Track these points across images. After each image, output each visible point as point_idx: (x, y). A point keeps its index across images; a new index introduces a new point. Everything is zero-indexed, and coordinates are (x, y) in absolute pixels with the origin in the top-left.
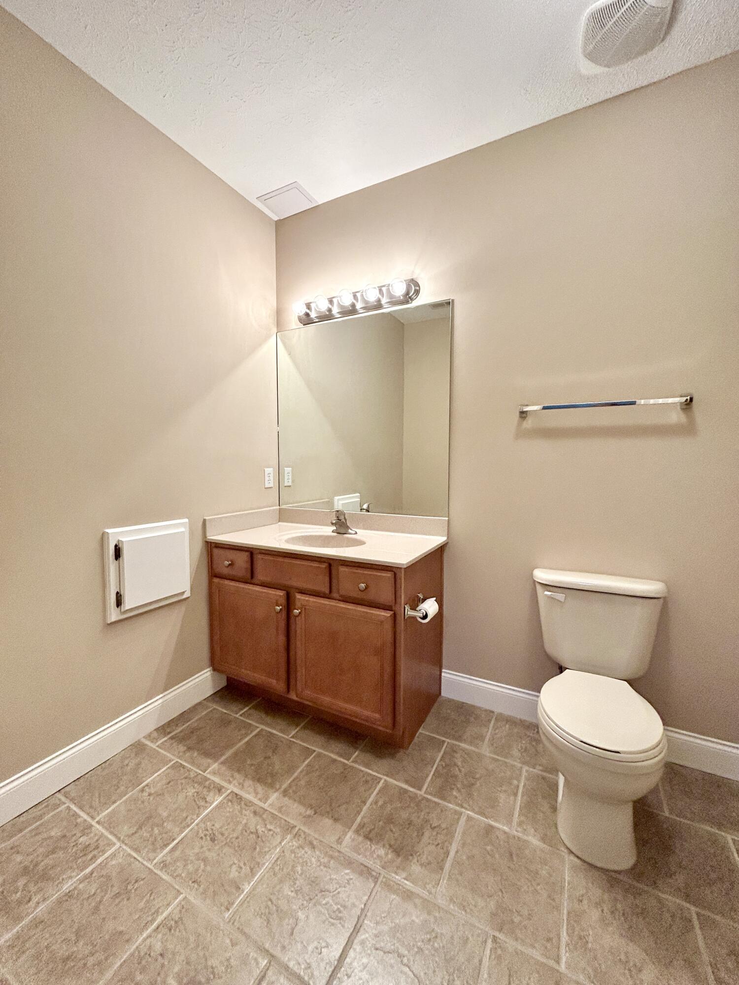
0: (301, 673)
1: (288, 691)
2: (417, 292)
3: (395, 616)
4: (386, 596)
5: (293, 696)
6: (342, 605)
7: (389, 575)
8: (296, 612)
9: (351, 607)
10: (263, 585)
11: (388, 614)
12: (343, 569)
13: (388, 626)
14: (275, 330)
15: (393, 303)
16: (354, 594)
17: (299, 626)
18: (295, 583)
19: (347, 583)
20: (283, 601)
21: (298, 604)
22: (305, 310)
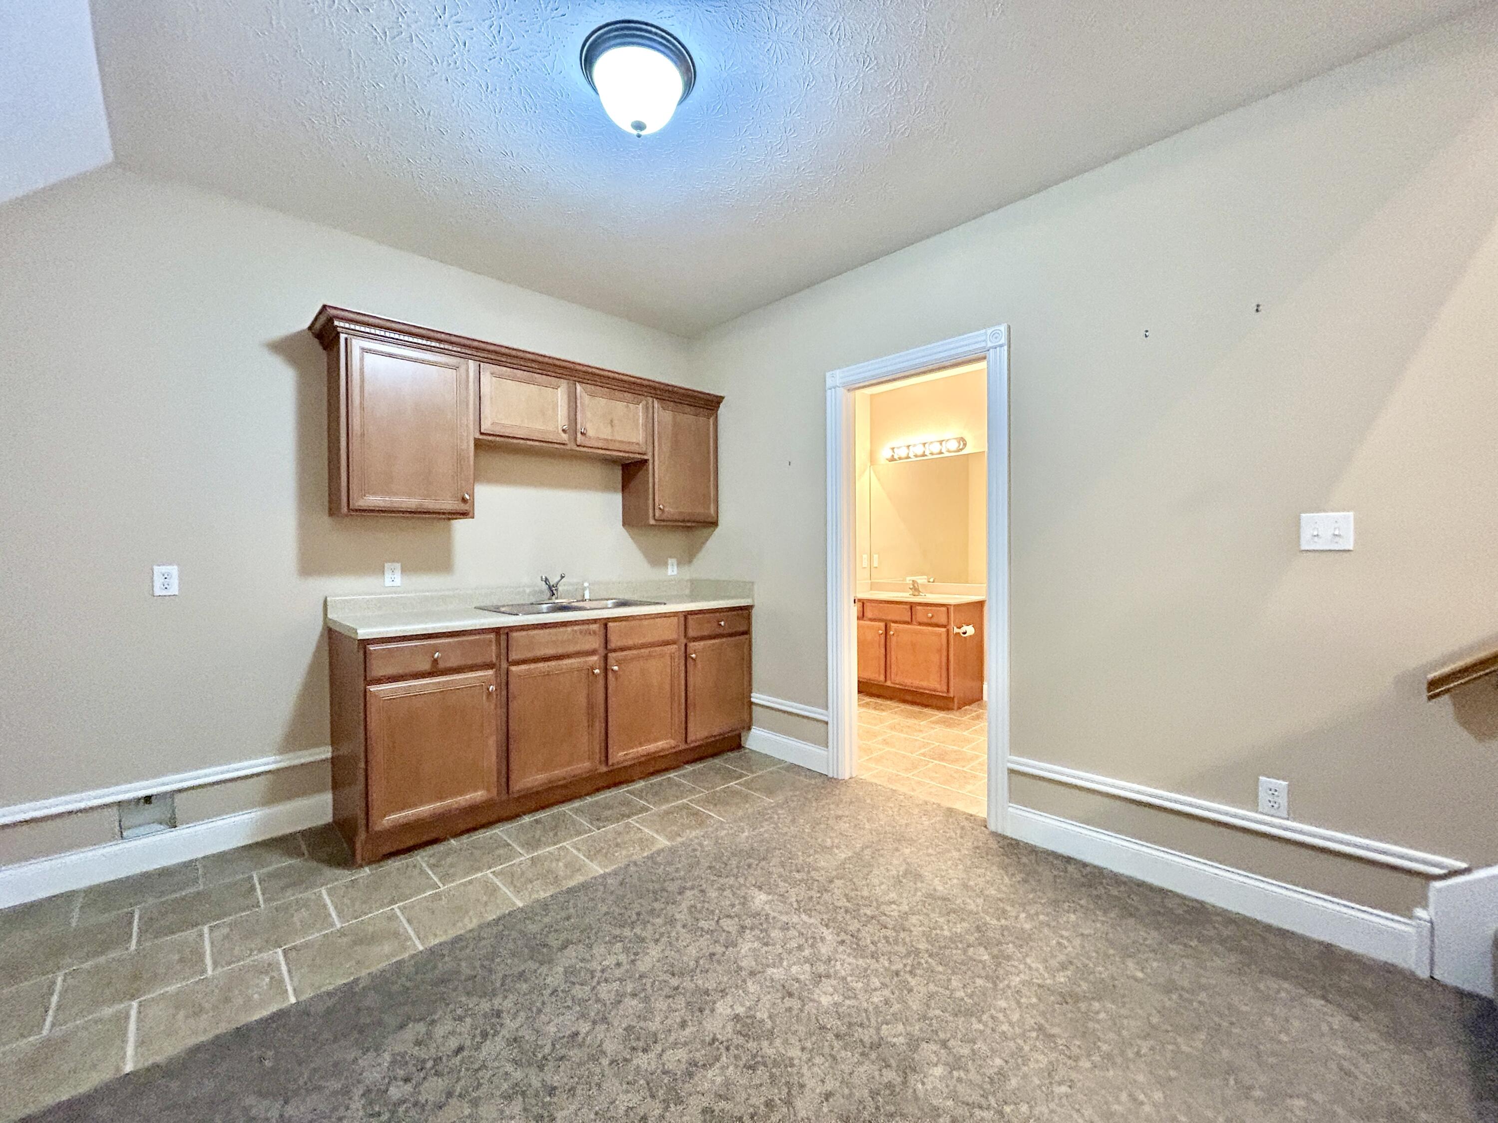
0: (894, 669)
1: (886, 681)
2: (965, 445)
3: (948, 631)
4: (943, 620)
5: (889, 683)
6: (919, 627)
7: (944, 609)
8: (892, 633)
9: (924, 628)
10: (871, 620)
11: (944, 630)
12: (919, 608)
13: (944, 637)
14: (869, 464)
15: (949, 451)
16: (926, 620)
17: (893, 641)
18: (889, 618)
19: (921, 614)
20: (884, 628)
21: (893, 629)
22: (891, 453)
